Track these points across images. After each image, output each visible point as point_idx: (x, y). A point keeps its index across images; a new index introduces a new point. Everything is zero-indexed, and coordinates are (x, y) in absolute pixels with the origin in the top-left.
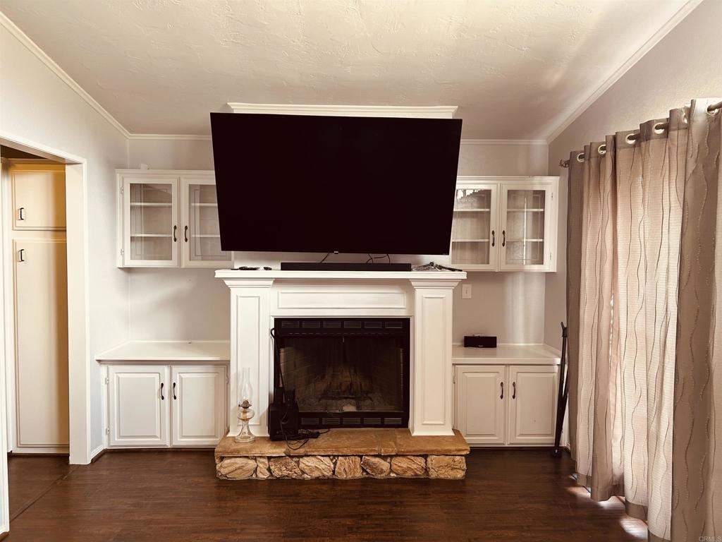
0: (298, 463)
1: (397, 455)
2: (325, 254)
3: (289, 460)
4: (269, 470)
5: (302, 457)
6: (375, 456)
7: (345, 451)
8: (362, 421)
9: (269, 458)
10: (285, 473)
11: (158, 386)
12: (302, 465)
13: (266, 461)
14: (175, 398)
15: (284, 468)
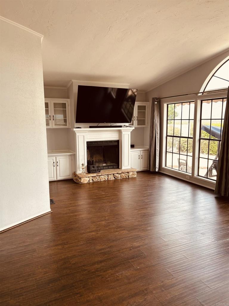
0: (99, 177)
1: (122, 173)
2: (98, 123)
3: (97, 177)
4: (92, 180)
5: (100, 176)
6: (117, 174)
7: (110, 173)
8: (108, 168)
9: (92, 177)
10: (97, 180)
11: (52, 163)
12: (100, 178)
13: (91, 178)
14: (58, 166)
15: (96, 179)
